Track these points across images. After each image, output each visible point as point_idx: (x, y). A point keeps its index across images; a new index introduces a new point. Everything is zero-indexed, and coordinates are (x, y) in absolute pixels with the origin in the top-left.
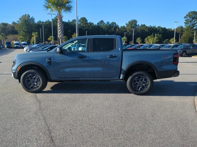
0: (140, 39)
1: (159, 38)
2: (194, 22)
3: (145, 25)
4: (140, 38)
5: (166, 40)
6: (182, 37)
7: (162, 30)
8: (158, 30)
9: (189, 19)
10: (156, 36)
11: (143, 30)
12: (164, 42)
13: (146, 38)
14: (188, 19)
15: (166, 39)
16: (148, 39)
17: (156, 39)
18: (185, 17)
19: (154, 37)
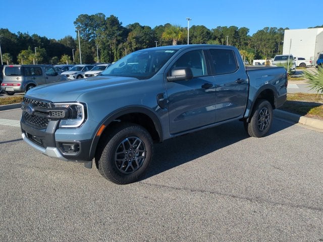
0: (9, 56)
1: (42, 55)
2: (89, 31)
3: (7, 30)
4: (8, 54)
5: (53, 58)
6: (76, 54)
7: (42, 41)
8: (35, 40)
9: (81, 25)
10: (37, 51)
11: (7, 39)
12: (52, 61)
13: (19, 55)
14: (79, 26)
15: (54, 56)
16: (23, 56)
17: (38, 57)
18: (75, 23)
19: (34, 52)
